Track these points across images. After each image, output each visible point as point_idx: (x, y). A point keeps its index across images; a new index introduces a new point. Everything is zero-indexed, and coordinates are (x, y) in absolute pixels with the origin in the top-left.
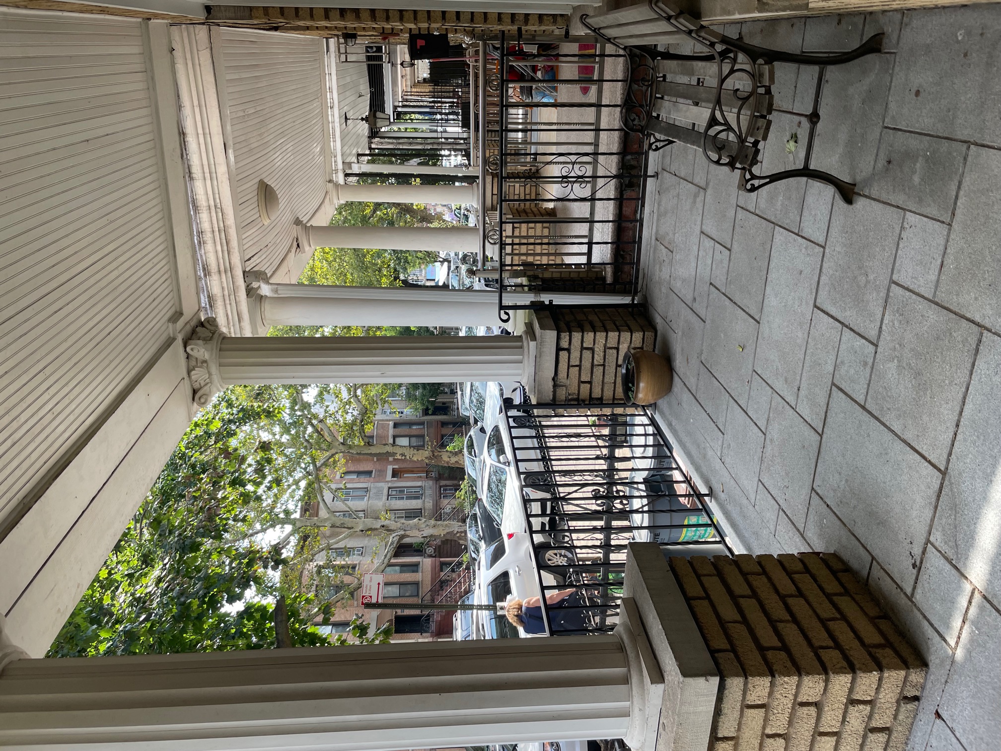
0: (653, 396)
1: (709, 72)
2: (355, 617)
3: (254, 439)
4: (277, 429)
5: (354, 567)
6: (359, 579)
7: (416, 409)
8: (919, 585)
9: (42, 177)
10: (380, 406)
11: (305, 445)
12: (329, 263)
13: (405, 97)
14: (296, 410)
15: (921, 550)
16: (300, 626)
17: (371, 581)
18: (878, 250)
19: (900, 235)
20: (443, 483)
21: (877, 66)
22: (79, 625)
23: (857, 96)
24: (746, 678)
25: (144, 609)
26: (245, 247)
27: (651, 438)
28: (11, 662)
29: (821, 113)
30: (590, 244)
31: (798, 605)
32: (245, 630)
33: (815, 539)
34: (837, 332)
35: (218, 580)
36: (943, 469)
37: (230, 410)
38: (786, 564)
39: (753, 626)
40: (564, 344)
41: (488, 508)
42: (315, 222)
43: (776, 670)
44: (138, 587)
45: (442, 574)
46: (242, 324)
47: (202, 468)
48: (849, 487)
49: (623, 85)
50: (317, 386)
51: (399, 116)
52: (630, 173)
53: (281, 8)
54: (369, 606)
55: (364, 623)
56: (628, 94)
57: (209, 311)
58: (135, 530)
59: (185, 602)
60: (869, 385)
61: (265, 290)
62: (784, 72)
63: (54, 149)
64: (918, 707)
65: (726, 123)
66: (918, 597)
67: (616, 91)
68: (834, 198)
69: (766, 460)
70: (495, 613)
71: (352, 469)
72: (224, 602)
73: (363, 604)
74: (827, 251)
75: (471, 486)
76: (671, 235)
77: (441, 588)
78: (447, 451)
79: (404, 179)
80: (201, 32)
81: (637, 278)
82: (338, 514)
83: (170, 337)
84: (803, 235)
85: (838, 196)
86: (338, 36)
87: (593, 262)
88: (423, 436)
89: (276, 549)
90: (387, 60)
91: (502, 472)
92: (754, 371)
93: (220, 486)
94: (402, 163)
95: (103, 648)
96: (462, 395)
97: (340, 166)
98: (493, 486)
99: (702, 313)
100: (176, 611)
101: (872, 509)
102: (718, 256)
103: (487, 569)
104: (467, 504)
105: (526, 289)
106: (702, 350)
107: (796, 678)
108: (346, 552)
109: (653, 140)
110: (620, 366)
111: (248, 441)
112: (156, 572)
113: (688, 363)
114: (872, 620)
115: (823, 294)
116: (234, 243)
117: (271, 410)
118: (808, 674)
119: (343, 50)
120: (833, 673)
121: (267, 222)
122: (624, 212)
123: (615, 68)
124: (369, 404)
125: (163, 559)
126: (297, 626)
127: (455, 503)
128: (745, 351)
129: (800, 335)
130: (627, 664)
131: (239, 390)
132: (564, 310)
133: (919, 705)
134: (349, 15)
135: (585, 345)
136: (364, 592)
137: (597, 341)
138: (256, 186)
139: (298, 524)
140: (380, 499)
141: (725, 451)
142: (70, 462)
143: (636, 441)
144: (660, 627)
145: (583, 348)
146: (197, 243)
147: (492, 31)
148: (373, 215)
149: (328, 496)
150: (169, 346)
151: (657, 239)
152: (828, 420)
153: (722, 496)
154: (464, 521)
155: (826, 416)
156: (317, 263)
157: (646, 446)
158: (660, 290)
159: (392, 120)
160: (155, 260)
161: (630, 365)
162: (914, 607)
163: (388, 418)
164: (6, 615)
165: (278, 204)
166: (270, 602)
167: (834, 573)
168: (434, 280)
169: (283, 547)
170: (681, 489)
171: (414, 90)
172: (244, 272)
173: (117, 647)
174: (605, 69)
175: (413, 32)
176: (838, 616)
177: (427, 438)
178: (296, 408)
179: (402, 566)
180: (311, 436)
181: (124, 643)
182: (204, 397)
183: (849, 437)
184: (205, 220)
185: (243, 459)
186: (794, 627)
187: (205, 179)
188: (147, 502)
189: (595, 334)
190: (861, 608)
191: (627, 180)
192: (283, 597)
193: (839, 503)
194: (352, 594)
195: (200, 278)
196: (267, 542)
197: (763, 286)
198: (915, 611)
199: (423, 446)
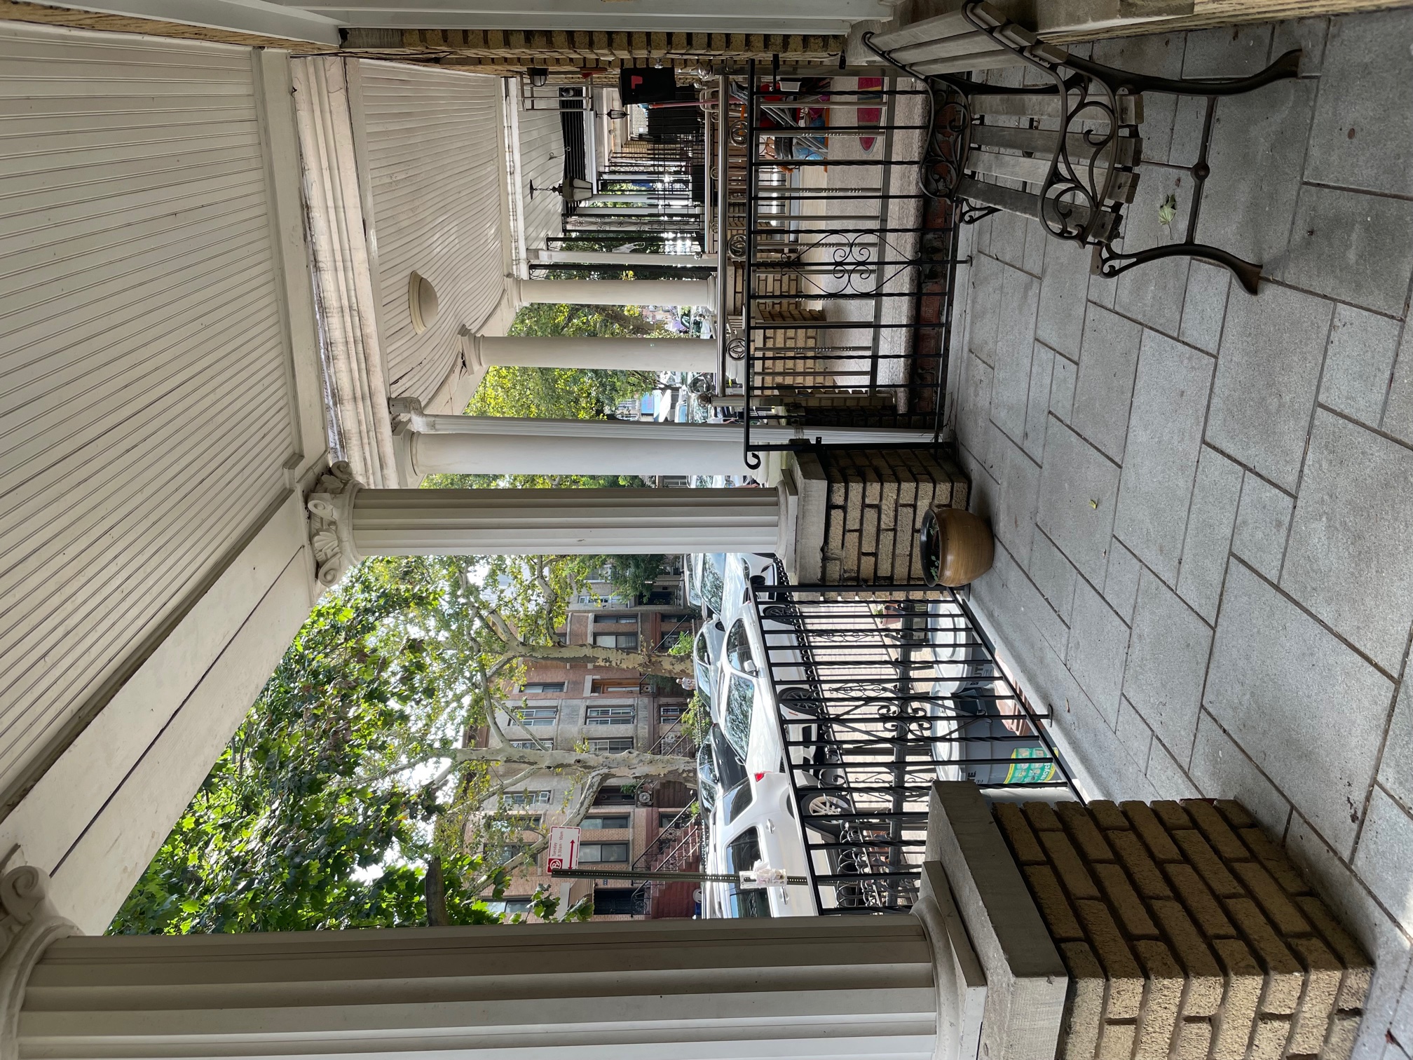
0: (966, 573)
1: (1048, 111)
2: (538, 889)
3: (399, 636)
4: (432, 623)
5: (537, 820)
6: (544, 837)
7: (626, 596)
8: (1361, 846)
9: (111, 263)
10: (575, 592)
11: (470, 644)
12: (507, 391)
13: (613, 160)
14: (459, 596)
15: (1364, 795)
16: (461, 901)
17: (561, 838)
18: (1296, 359)
19: (1328, 337)
20: (663, 700)
21: (1292, 98)
22: (152, 895)
23: (1262, 140)
24: (1108, 980)
25: (244, 873)
26: (391, 364)
27: (963, 634)
28: (57, 940)
29: (1211, 162)
30: (875, 358)
31: (1183, 875)
32: (384, 905)
33: (1206, 780)
34: (1236, 479)
35: (347, 834)
36: (1396, 676)
37: (367, 595)
38: (1165, 817)
39: (1116, 904)
40: (838, 499)
41: (728, 736)
42: (488, 332)
43: (1152, 969)
44: (236, 842)
45: (662, 830)
46: (385, 471)
47: (327, 677)
48: (1256, 702)
49: (921, 134)
50: (488, 563)
51: (605, 186)
52: (931, 259)
53: (444, 32)
54: (559, 873)
55: (551, 898)
56: (931, 144)
57: (339, 454)
58: (234, 763)
59: (300, 864)
60: (1284, 555)
61: (418, 424)
62: (1156, 106)
63: (129, 225)
64: (1360, 1025)
65: (1074, 179)
66: (1360, 863)
67: (912, 143)
68: (1230, 286)
69: (1132, 664)
70: (738, 886)
71: (536, 680)
72: (356, 866)
73: (549, 870)
74: (1221, 361)
75: (704, 706)
76: (991, 345)
77: (661, 851)
78: (669, 656)
79: (611, 272)
80: (334, 67)
81: (942, 406)
82: (515, 744)
83: (285, 489)
84: (1185, 340)
85: (1236, 283)
86: (521, 74)
87: (878, 383)
88: (635, 634)
89: (429, 792)
90: (590, 107)
91: (747, 686)
92: (1114, 536)
93: (352, 701)
94: (609, 250)
95: (185, 927)
96: (691, 575)
97: (523, 254)
98: (735, 705)
99: (1037, 454)
100: (288, 877)
101: (1290, 735)
102: (1059, 372)
103: (726, 824)
104: (697, 731)
105: (783, 421)
106: (1037, 509)
107: (1181, 981)
108: (527, 797)
109: (965, 208)
110: (918, 531)
111: (392, 639)
112: (262, 822)
113: (1017, 526)
114: (1292, 897)
115: (1215, 423)
116: (376, 358)
117: (424, 595)
118: (1199, 974)
119: (528, 94)
120: (1236, 974)
121: (421, 330)
122: (923, 314)
123: (910, 110)
124: (561, 588)
125: (270, 803)
126: (457, 900)
127: (681, 729)
128: (1100, 507)
129: (1182, 483)
130: (931, 957)
131: (379, 567)
132: (838, 452)
133: (1361, 1022)
134: (537, 40)
135: (867, 501)
136: (552, 853)
137: (885, 495)
138: (407, 280)
139: (460, 758)
140: (575, 723)
141: (1072, 653)
142: (145, 660)
143: (941, 638)
144: (981, 903)
145: (864, 506)
146: (324, 358)
147: (735, 61)
148: (567, 324)
149: (501, 717)
150: (284, 501)
151: (970, 351)
152: (1224, 606)
153: (1068, 718)
154: (693, 755)
155: (1221, 600)
156: (490, 391)
157: (955, 646)
158: (976, 421)
159: (595, 192)
160: (267, 382)
161: (934, 529)
162: (1354, 879)
163: (587, 608)
164: (52, 875)
165: (437, 306)
166: (419, 867)
167: (1234, 828)
168: (652, 415)
169: (438, 788)
170: (1007, 707)
171: (625, 150)
172: (389, 399)
173: (205, 926)
174: (896, 113)
175: (626, 66)
176: (1242, 891)
177: (641, 637)
178: (459, 593)
179: (605, 817)
180: (478, 633)
181: (215, 920)
182: (332, 572)
183: (1256, 630)
184: (336, 327)
185: (384, 664)
186: (1178, 906)
187: (336, 270)
188: (249, 722)
189: (882, 485)
190: (1276, 880)
191: (927, 268)
192: (437, 859)
193: (1241, 727)
194: (534, 857)
195: (328, 408)
196: (417, 782)
197: (1127, 415)
198: (1356, 884)
199: (636, 648)
